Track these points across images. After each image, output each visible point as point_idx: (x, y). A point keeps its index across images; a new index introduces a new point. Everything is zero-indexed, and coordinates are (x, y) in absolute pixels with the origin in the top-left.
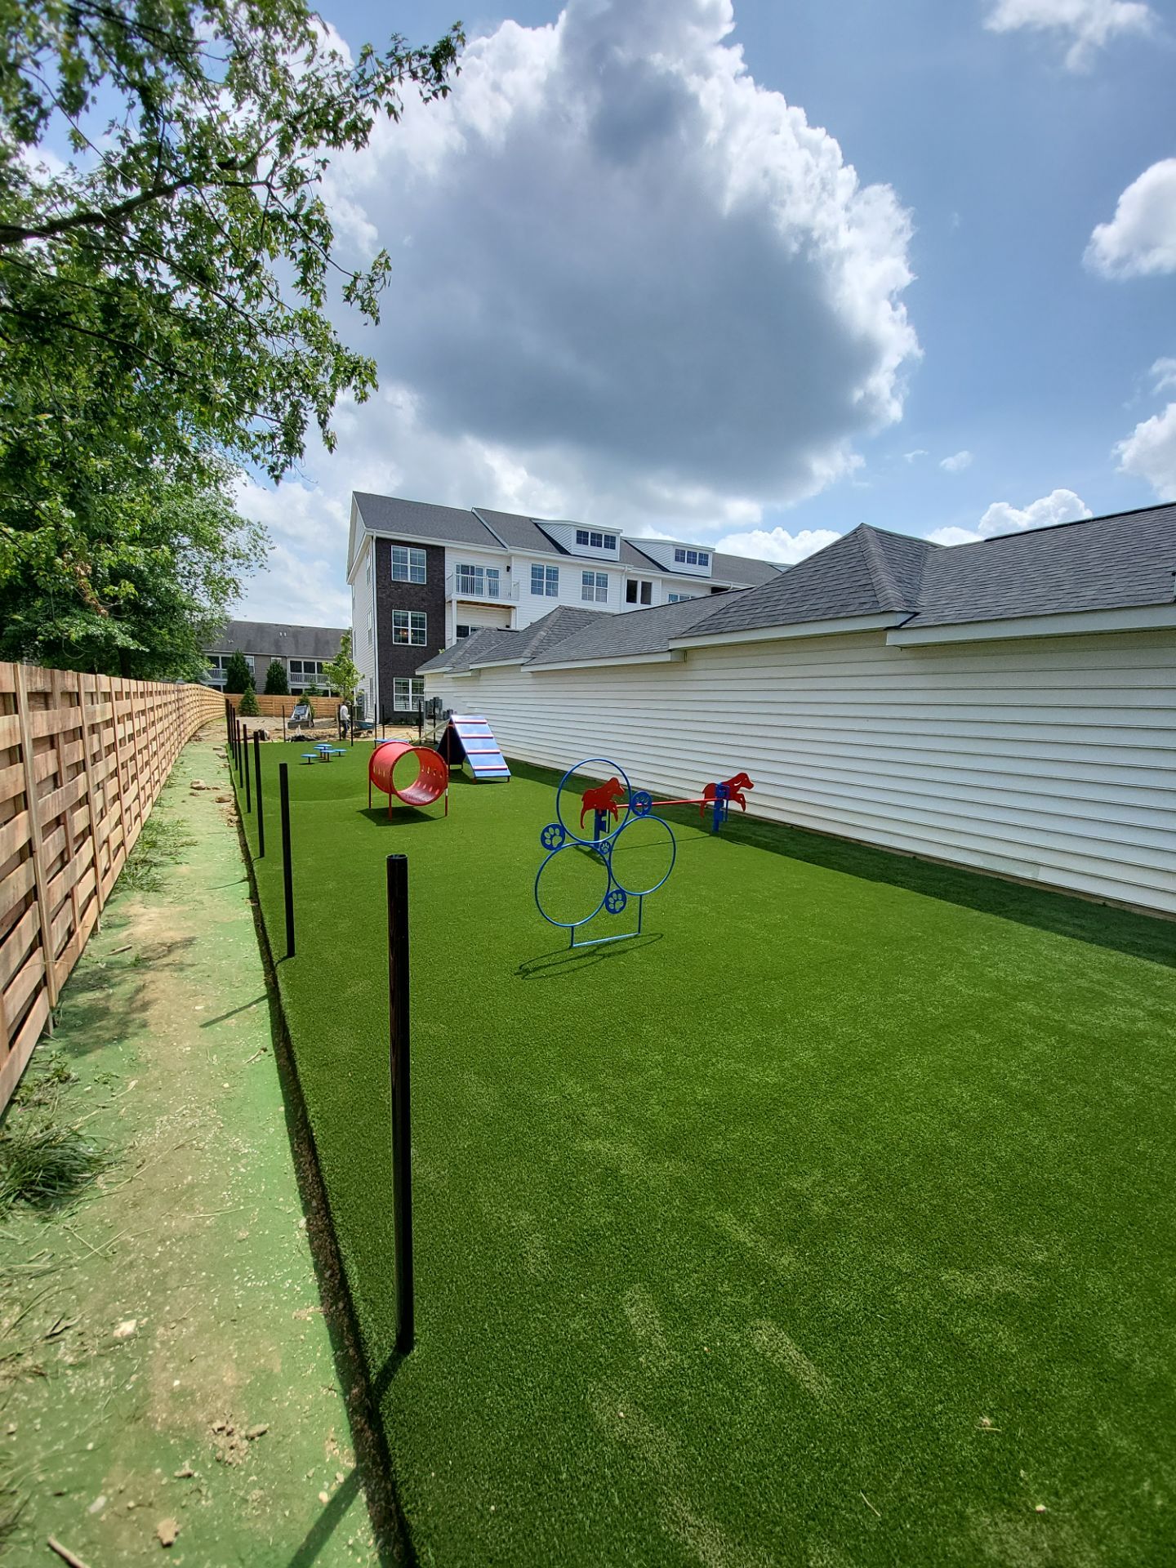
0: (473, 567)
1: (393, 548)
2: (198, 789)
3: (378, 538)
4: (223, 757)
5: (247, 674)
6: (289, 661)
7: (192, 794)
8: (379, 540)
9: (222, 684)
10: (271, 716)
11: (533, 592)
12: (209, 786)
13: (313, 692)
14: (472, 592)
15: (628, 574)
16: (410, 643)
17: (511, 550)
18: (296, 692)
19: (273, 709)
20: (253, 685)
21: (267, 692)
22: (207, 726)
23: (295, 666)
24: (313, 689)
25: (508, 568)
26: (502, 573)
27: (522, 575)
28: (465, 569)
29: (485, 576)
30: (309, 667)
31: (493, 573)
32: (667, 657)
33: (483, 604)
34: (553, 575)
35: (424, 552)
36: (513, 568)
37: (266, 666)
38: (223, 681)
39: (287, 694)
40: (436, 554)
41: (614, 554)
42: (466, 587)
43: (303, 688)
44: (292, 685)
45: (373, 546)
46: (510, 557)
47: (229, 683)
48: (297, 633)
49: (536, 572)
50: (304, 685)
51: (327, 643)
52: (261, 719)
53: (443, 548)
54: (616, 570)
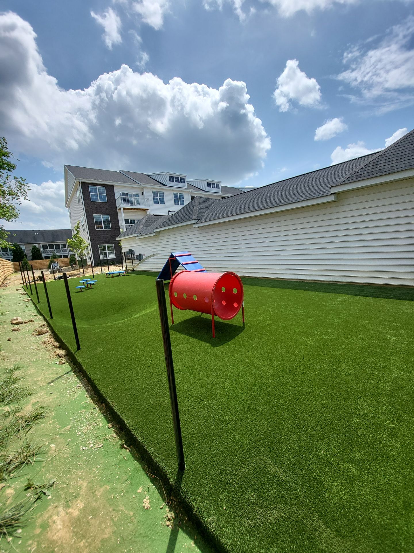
0: (127, 194)
1: (90, 187)
2: (17, 324)
3: (82, 183)
4: (24, 294)
5: (22, 252)
7: (14, 330)
8: (83, 184)
9: (11, 259)
11: (154, 203)
12: (25, 320)
13: (55, 257)
14: (128, 204)
15: (191, 193)
16: (104, 229)
17: (143, 185)
20: (26, 257)
21: (33, 259)
22: (8, 278)
23: (45, 247)
24: (55, 256)
25: (143, 193)
26: (140, 195)
27: (149, 195)
28: (124, 194)
29: (133, 197)
30: (51, 247)
31: (137, 196)
32: (332, 198)
33: (134, 209)
34: (162, 195)
35: (104, 188)
36: (145, 193)
37: (30, 247)
38: (12, 257)
40: (110, 189)
41: (185, 185)
43: (50, 256)
44: (44, 255)
45: (80, 187)
46: (142, 188)
47: (14, 257)
48: (43, 233)
49: (155, 194)
50: (50, 255)
53: (113, 186)
54: (186, 192)
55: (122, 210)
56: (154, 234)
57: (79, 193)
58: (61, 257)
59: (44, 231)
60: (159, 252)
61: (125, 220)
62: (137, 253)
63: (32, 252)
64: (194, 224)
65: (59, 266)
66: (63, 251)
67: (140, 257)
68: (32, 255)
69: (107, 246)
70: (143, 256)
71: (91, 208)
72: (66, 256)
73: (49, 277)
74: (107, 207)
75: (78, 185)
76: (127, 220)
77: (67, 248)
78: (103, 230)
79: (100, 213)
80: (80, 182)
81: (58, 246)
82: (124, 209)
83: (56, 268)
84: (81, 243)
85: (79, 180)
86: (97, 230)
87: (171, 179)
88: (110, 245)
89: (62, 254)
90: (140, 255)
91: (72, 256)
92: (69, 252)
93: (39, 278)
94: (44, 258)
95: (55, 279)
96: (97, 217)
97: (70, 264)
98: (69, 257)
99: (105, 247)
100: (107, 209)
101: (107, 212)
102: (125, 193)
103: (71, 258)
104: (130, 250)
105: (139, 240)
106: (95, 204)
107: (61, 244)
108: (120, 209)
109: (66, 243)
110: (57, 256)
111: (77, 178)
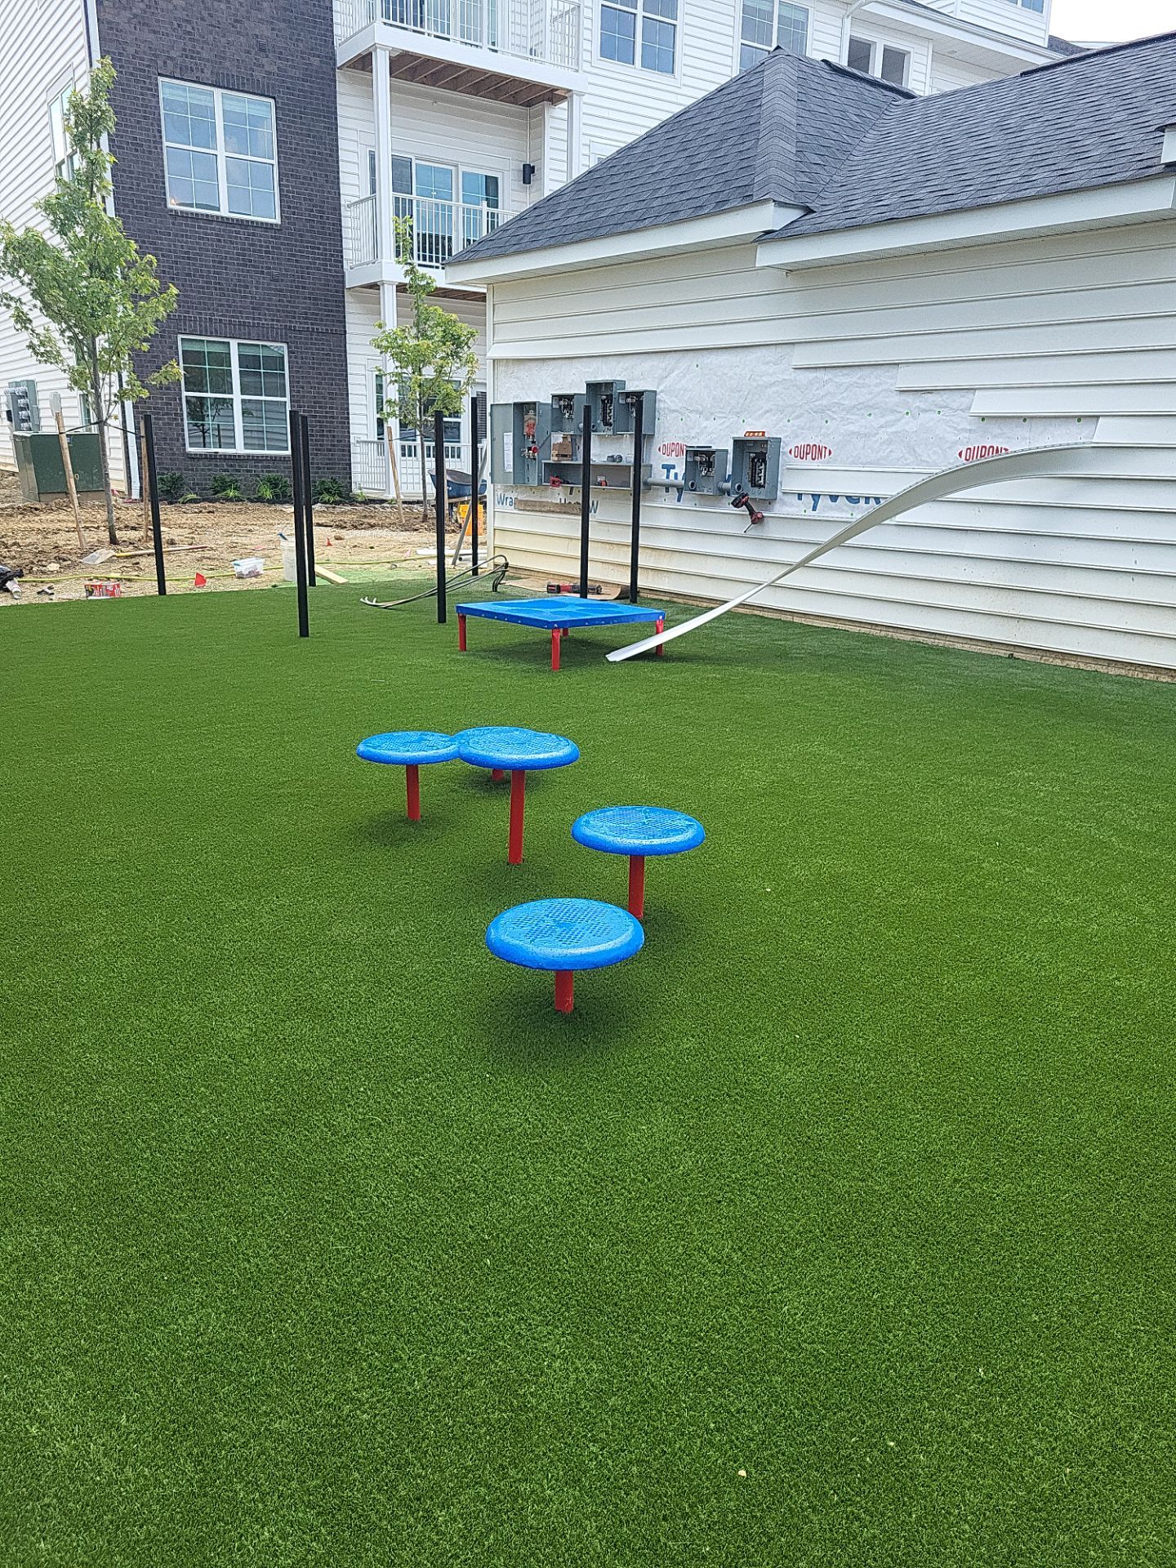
55: (381, 65)
69: (242, 358)
74: (265, 30)
82: (407, 67)
99: (225, 359)
100: (262, 49)
101: (258, 75)
108: (364, 62)
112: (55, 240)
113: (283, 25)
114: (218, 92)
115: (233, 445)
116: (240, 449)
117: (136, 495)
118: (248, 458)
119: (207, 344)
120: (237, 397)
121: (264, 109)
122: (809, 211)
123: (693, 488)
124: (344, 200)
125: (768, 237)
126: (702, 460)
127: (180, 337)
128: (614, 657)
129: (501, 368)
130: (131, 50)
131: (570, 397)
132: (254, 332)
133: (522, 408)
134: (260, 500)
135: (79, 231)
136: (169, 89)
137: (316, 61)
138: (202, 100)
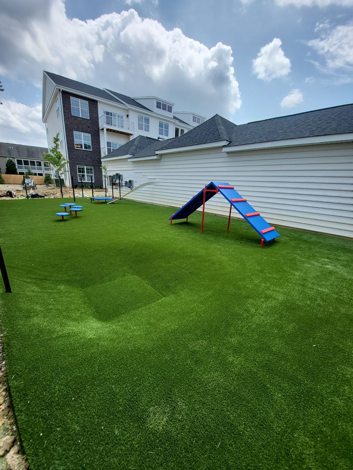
1: (72, 98)
6: (16, 160)
8: (64, 93)
10: (11, 184)
13: (30, 173)
18: (21, 173)
19: (11, 181)
23: (19, 162)
24: (30, 172)
25: (128, 116)
28: (107, 113)
30: (26, 163)
35: (87, 102)
36: (130, 116)
39: (17, 174)
42: (109, 122)
43: (25, 172)
44: (19, 171)
45: (60, 97)
48: (18, 147)
50: (25, 171)
51: (33, 152)
52: (6, 185)
55: (105, 130)
56: (155, 157)
57: (59, 104)
58: (35, 174)
59: (19, 146)
60: (157, 180)
61: (107, 142)
62: (126, 179)
63: (7, 165)
64: (224, 146)
65: (33, 183)
66: (38, 169)
67: (130, 184)
68: (7, 169)
69: (86, 169)
70: (134, 183)
71: (71, 123)
72: (41, 175)
73: (21, 193)
74: (89, 125)
75: (57, 94)
76: (109, 142)
77: (42, 166)
78: (83, 150)
79: (81, 131)
80: (61, 90)
81: (33, 163)
83: (30, 185)
84: (60, 158)
85: (59, 88)
86: (76, 149)
87: (159, 105)
88: (89, 167)
89: (38, 172)
90: (130, 181)
91: (48, 175)
92: (45, 171)
93: (8, 194)
94: (18, 173)
95: (28, 197)
96: (77, 135)
97: (45, 182)
98: (44, 176)
99: (83, 169)
100: (89, 127)
101: (88, 131)
102: (109, 113)
103: (46, 177)
104: (117, 174)
105: (131, 163)
106: (76, 120)
107: (36, 162)
108: (103, 129)
109: (41, 161)
110: (32, 173)
111: (57, 85)
112: (52, 154)
113: (92, 124)
114: (82, 133)
115: (85, 181)
116: (86, 181)
117: (71, 187)
118: (87, 183)
119: (81, 167)
120: (86, 174)
121: (89, 135)
122: (134, 155)
123: (126, 186)
124: (101, 148)
125: (129, 158)
126: (126, 182)
127: (77, 166)
128: (108, 203)
129: (108, 171)
130: (69, 127)
131: (114, 175)
132: (88, 165)
133: (110, 176)
134: (89, 188)
135: (55, 153)
136: (75, 132)
137: (96, 129)
138: (80, 134)
